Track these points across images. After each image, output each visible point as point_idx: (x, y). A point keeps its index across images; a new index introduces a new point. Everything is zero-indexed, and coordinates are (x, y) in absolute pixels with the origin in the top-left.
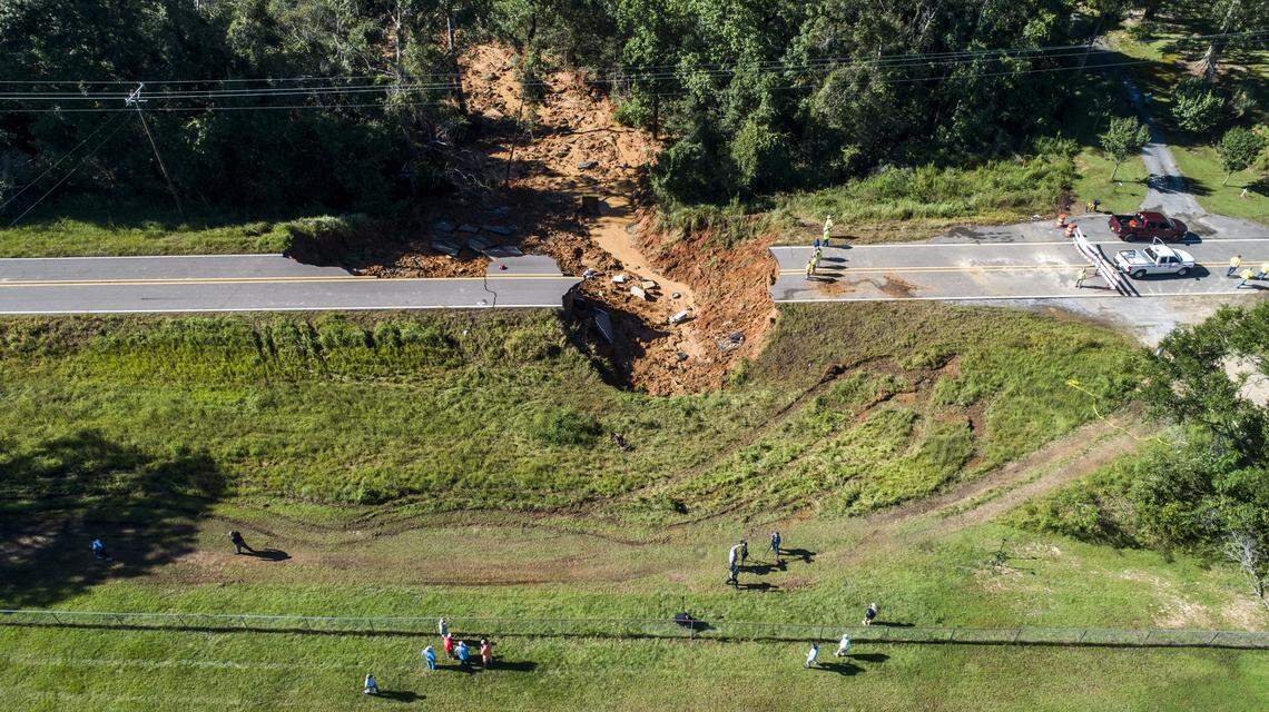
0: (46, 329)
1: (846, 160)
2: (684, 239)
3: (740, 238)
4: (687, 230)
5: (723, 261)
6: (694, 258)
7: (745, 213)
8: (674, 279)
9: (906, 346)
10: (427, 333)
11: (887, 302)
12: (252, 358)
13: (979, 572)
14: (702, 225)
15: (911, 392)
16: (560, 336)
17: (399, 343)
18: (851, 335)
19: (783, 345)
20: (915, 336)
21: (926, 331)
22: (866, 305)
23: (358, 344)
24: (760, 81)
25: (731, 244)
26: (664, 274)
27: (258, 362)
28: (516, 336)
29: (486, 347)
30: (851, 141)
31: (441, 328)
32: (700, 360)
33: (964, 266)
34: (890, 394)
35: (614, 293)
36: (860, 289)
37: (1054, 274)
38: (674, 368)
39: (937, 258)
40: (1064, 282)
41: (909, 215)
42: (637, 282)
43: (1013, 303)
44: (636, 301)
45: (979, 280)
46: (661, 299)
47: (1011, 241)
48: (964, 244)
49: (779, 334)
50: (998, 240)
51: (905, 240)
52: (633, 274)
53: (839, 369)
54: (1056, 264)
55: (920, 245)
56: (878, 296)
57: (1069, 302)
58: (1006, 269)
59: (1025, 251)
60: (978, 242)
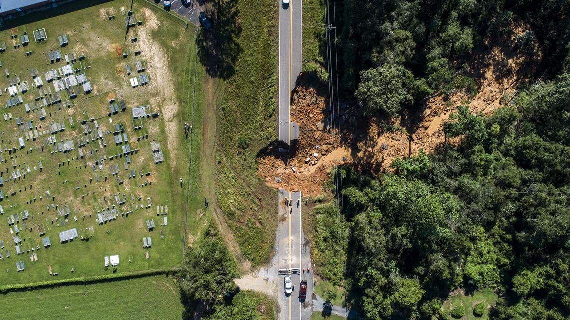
8: (317, 170)
9: (266, 216)
11: (278, 216)
18: (270, 205)
21: (269, 222)
22: (277, 210)
32: (275, 172)
33: (292, 238)
34: (251, 209)
35: (308, 154)
36: (283, 210)
37: (288, 259)
38: (273, 166)
39: (295, 232)
40: (285, 260)
41: (317, 231)
42: (315, 159)
43: (277, 244)
44: (304, 159)
45: (286, 240)
46: (308, 166)
47: (302, 253)
48: (301, 241)
49: (271, 190)
50: (303, 251)
51: (303, 227)
52: (320, 159)
53: (260, 200)
54: (292, 261)
55: (301, 230)
56: (280, 214)
57: (277, 258)
58: (290, 248)
59: (298, 256)
60: (302, 245)
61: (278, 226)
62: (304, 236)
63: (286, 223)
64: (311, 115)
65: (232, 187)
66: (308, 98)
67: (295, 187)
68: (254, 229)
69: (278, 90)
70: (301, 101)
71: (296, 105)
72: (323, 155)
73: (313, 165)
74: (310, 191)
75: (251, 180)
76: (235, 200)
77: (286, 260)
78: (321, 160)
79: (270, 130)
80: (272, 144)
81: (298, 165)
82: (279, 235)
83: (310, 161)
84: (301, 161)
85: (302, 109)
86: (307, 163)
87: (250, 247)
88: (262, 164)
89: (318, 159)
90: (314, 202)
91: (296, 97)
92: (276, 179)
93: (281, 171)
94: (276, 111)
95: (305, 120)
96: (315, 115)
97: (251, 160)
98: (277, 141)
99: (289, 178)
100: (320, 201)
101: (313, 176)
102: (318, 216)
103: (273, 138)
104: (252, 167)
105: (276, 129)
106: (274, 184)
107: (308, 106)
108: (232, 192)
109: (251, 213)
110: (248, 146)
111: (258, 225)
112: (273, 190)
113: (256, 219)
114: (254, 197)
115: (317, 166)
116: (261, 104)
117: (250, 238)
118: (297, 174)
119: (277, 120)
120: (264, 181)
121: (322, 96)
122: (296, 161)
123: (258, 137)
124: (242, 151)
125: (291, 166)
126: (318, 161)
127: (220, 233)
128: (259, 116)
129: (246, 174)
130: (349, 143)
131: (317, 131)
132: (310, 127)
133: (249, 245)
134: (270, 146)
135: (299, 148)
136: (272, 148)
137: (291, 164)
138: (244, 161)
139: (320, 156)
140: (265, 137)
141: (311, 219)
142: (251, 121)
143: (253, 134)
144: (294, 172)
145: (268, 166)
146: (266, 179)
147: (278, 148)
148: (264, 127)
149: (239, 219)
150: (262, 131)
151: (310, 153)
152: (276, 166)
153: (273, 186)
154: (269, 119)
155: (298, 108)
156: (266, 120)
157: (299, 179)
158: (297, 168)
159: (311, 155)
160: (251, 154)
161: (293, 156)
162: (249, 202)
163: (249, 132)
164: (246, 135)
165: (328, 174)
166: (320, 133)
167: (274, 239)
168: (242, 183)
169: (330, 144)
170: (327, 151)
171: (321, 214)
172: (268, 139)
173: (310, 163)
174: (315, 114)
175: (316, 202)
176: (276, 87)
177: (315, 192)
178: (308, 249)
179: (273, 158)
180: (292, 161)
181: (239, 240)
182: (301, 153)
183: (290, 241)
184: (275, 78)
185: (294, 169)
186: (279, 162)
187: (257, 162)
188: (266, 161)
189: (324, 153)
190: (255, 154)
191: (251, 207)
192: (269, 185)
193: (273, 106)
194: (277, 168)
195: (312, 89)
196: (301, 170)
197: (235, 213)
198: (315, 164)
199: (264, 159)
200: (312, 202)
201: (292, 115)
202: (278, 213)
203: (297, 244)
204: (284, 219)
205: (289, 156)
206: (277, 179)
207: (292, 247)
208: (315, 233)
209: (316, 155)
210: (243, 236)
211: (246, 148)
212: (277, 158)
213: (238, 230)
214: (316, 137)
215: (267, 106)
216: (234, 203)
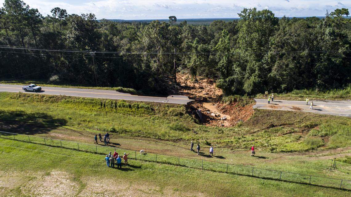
0: (53, 97)
1: (283, 88)
2: (230, 104)
3: (247, 104)
4: (231, 102)
5: (241, 109)
6: (232, 109)
7: (249, 98)
8: (225, 114)
9: (299, 122)
10: (147, 106)
11: (292, 111)
12: (98, 107)
13: (324, 171)
14: (235, 100)
15: (301, 132)
16: (184, 111)
17: (138, 108)
18: (279, 118)
19: (255, 119)
20: (302, 120)
21: (306, 118)
22: (285, 111)
23: (127, 107)
24: (256, 64)
25: (244, 106)
26: (222, 113)
27: (100, 108)
28: (171, 109)
29: (162, 112)
30: (284, 83)
31: (151, 106)
204: (296, 109)
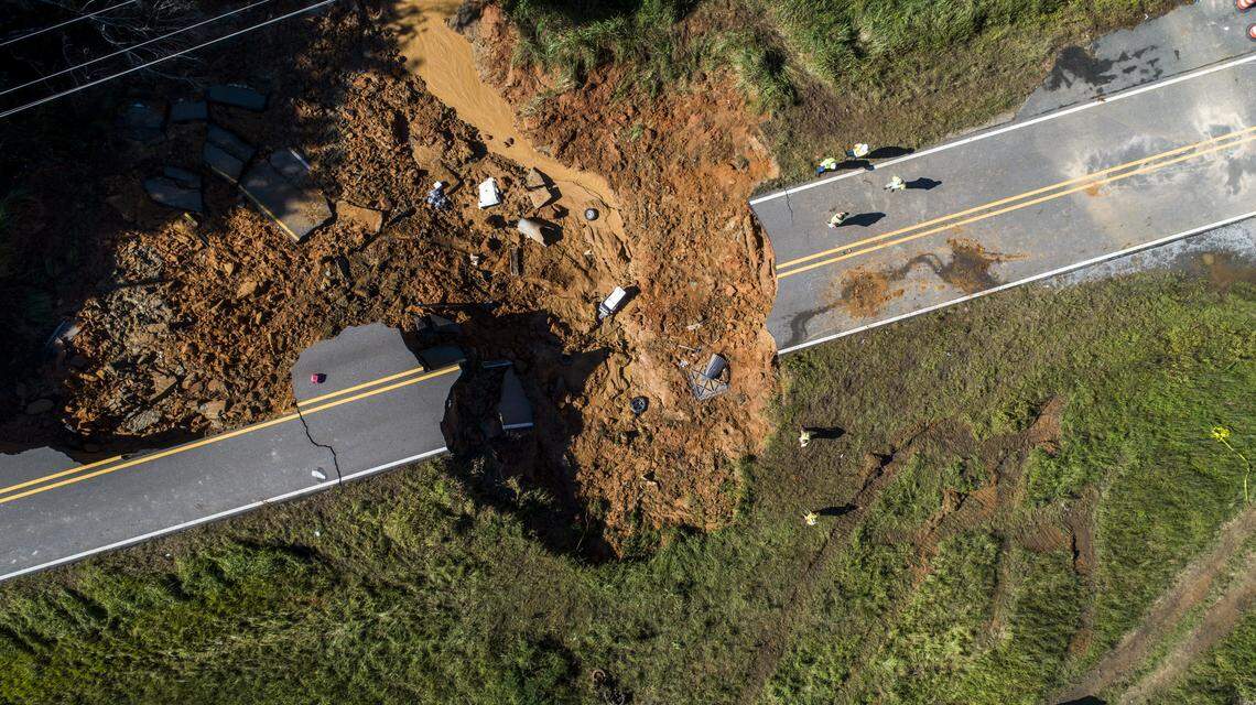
4: (580, 71)
6: (602, 119)
8: (577, 163)
11: (955, 307)
14: (603, 58)
18: (901, 388)
21: (1014, 358)
22: (923, 324)
29: (360, 545)
32: (668, 413)
33: (1076, 176)
34: (961, 499)
35: (495, 245)
36: (910, 285)
37: (1221, 162)
38: (632, 435)
39: (1032, 164)
40: (1234, 181)
41: (979, 24)
42: (518, 194)
43: (1149, 260)
44: (533, 260)
45: (1099, 209)
46: (569, 226)
47: (1158, 76)
48: (1078, 106)
49: (792, 410)
50: (1135, 76)
51: (978, 119)
52: (508, 165)
53: (886, 460)
54: (1227, 130)
55: (1004, 129)
56: (940, 297)
57: (1237, 234)
58: (1145, 167)
59: (1179, 102)
60: (1101, 95)
61: (1025, 289)
62: (1044, 98)
63: (990, 243)
64: (246, 287)
65: (857, 677)
66: (137, 342)
67: (722, 258)
68: (1086, 440)
69: (99, 560)
70: (161, 383)
71: (193, 406)
72: (479, 151)
73: (556, 194)
74: (724, 150)
75: (766, 556)
76: (938, 628)
77: (1235, 169)
78: (507, 153)
79: (393, 529)
80: (487, 493)
81: (581, 285)
82: (1083, 267)
83: (535, 220)
84: (552, 273)
85: (211, 358)
86: (552, 234)
87: (1221, 434)
88: (639, 514)
89: (512, 174)
90: (794, 97)
91: (144, 421)
92: (707, 394)
93: (651, 380)
94: (248, 535)
95: (280, 319)
96: (237, 268)
97: (636, 593)
98: (454, 466)
99: (680, 312)
100: (774, 62)
101: (621, 171)
102: (878, 48)
103: (442, 493)
104: (679, 576)
105: (376, 493)
106: (743, 396)
107: (185, 325)
108: (890, 663)
109: (986, 492)
110: (549, 644)
111: (1053, 422)
112: (794, 392)
113: (1015, 447)
114: (875, 507)
115: (557, 171)
116: (241, 640)
117: (1163, 454)
118: (638, 270)
119: (312, 507)
120: (749, 473)
121: (109, 254)
122: (558, 302)
123: (466, 596)
124: (590, 675)
125: (600, 322)
126: (521, 171)
127: (1201, 669)
128: (323, 632)
129: (737, 602)
130: (365, 22)
131: (337, 228)
132: (320, 277)
133: (1209, 446)
134: (503, 502)
135: (470, 308)
136: (513, 483)
137: (585, 329)
138: (661, 642)
139: (488, 166)
140: (455, 547)
141: (912, 86)
142: (374, 674)
143: (457, 637)
144: (632, 293)
145: (642, 465)
146: (733, 457)
147: (501, 438)
148: (388, 576)
149: (1059, 563)
150: (421, 581)
151: (489, 231)
152: (626, 417)
153: (760, 399)
154: (327, 561)
155: (213, 386)
156: (337, 580)
157: (663, 252)
158: (603, 285)
159: (496, 221)
160: (597, 607)
161: (534, 328)
162: (920, 527)
163: (454, 668)
164: (478, 683)
165: (580, 76)
166: (346, 211)
167: (1120, 291)
168: (807, 615)
169: (400, 130)
170: (448, 136)
171: (854, 35)
172: (465, 524)
173: (548, 215)
174: (229, 268)
175: (790, 88)
176: (85, 582)
177: (721, 117)
178: (1114, 45)
179: (583, 451)
180: (566, 328)
181: (1197, 522)
182: (503, 286)
183: (1101, 177)
184: (23, 606)
185: (611, 303)
186: (597, 405)
187: (639, 556)
188: (613, 489)
189: (465, 151)
190: (586, 580)
191: (948, 507)
192: (762, 428)
193: (226, 565)
194: (641, 404)
195: (73, 332)
196: (605, 254)
197: (1027, 604)
198: (548, 182)
199: (606, 505)
200: (797, 113)
201: (262, 411)
202: (943, 317)
203: (1108, 126)
204: (969, 265)
205: (543, 353)
206: (707, 388)
207: (1136, 153)
208: (995, 34)
209: (487, 194)
210: (1161, 501)
211: (567, 655)
212: (575, 423)
213: (1128, 549)
214: (375, 222)
215: (240, 603)
216: (957, 629)
